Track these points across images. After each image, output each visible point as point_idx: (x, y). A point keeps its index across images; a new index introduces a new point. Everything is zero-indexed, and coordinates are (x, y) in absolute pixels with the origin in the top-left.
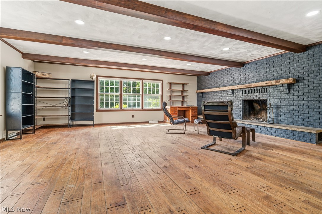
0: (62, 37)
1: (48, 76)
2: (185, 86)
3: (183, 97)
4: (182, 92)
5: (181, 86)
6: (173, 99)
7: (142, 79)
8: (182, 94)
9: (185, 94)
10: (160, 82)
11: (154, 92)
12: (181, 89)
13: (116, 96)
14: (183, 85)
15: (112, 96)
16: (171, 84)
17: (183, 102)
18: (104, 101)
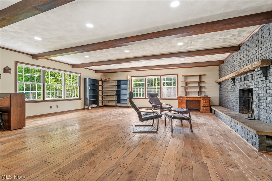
0: (92, 63)
1: (107, 80)
2: (203, 77)
3: (200, 88)
4: (199, 83)
5: (198, 77)
6: (189, 90)
7: (161, 75)
8: (199, 85)
9: (203, 85)
10: (176, 76)
11: (171, 85)
12: (198, 80)
13: (143, 89)
14: (201, 76)
15: (140, 89)
16: (186, 77)
17: (200, 93)
18: (136, 92)
